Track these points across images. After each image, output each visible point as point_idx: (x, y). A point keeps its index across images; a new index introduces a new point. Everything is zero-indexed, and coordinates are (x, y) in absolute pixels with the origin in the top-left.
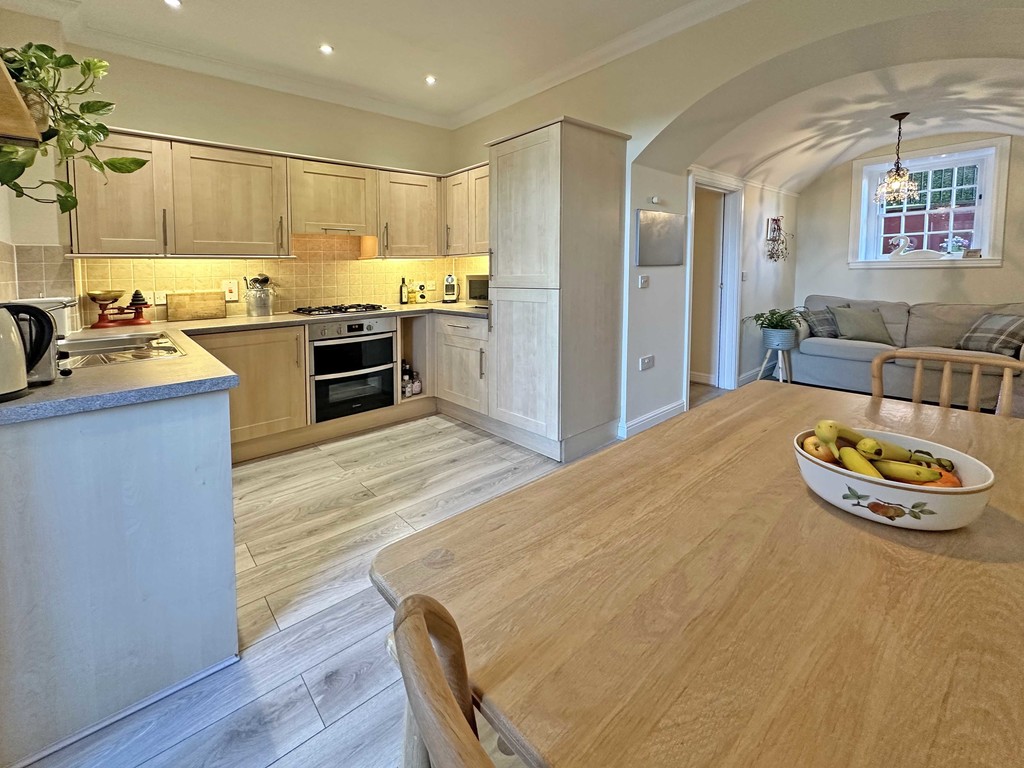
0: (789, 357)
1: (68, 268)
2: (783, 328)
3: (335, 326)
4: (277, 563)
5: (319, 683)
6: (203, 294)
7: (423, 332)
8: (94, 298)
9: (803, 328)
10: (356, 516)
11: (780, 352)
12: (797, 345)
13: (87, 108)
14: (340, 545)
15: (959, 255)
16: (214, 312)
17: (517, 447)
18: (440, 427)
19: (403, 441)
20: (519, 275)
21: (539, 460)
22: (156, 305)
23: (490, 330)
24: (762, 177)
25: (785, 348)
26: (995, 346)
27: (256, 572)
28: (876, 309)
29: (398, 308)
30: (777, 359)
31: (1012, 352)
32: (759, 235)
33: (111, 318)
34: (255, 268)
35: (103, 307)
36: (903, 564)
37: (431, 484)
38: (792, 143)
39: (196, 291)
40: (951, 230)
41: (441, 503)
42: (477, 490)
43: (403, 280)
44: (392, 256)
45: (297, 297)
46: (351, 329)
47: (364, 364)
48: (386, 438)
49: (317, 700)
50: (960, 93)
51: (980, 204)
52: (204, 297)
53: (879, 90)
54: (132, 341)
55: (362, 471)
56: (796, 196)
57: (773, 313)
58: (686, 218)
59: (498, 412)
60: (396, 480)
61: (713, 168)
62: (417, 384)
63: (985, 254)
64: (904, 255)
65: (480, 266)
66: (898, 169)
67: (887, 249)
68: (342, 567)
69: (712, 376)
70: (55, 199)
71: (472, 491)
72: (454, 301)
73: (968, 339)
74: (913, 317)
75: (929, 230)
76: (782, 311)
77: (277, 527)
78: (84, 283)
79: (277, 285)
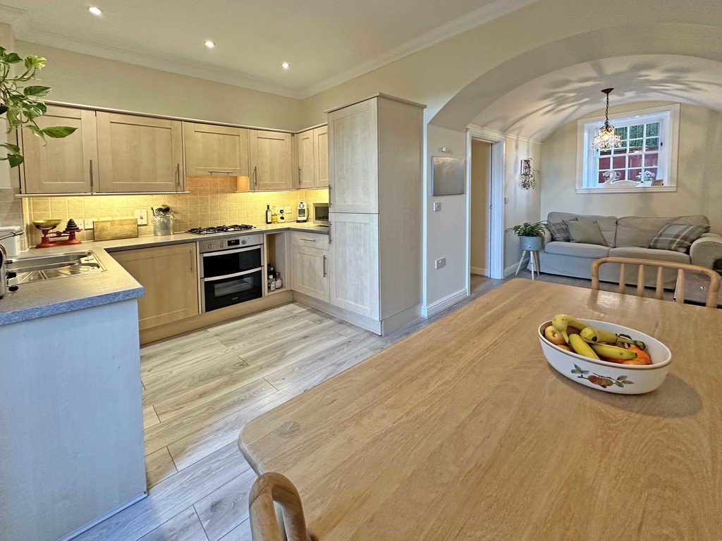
0: (538, 256)
1: (18, 204)
2: (533, 236)
3: (218, 242)
4: (176, 420)
5: (206, 511)
6: (121, 220)
7: (283, 245)
8: (38, 226)
9: (547, 235)
10: (235, 381)
11: (531, 252)
12: (543, 247)
13: (30, 91)
14: (223, 404)
15: (648, 184)
16: (129, 233)
17: (351, 325)
18: (295, 312)
19: (268, 324)
20: (351, 204)
21: (366, 334)
22: (86, 230)
23: (330, 243)
24: (517, 132)
25: (534, 250)
26: (674, 246)
27: (160, 427)
28: (595, 221)
29: (264, 227)
30: (530, 256)
31: (684, 250)
32: (515, 172)
33: (51, 240)
34: (159, 201)
35: (45, 232)
36: (612, 422)
37: (289, 355)
38: (535, 109)
39: (115, 219)
40: (643, 167)
41: (296, 369)
42: (323, 359)
43: (268, 207)
44: (259, 190)
45: (191, 221)
46: (230, 243)
47: (241, 268)
48: (257, 322)
49: (205, 524)
50: (645, 76)
51: (661, 149)
52: (121, 222)
53: (593, 74)
54: (66, 258)
55: (238, 346)
56: (540, 144)
57: (526, 225)
58: (466, 161)
59: (337, 301)
60: (263, 353)
61: (483, 126)
62: (279, 281)
63: (666, 183)
64: (612, 184)
65: (323, 197)
66: (607, 126)
67: (602, 179)
68: (224, 421)
69: (486, 270)
70: (6, 157)
71: (318, 359)
72: (305, 221)
73: (656, 241)
74: (619, 226)
75: (629, 167)
76: (533, 224)
77: (176, 392)
78: (30, 215)
79: (175, 212)
